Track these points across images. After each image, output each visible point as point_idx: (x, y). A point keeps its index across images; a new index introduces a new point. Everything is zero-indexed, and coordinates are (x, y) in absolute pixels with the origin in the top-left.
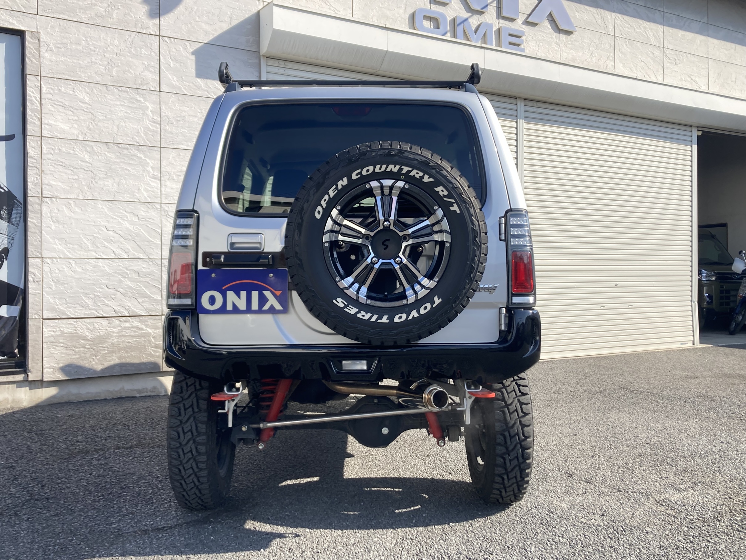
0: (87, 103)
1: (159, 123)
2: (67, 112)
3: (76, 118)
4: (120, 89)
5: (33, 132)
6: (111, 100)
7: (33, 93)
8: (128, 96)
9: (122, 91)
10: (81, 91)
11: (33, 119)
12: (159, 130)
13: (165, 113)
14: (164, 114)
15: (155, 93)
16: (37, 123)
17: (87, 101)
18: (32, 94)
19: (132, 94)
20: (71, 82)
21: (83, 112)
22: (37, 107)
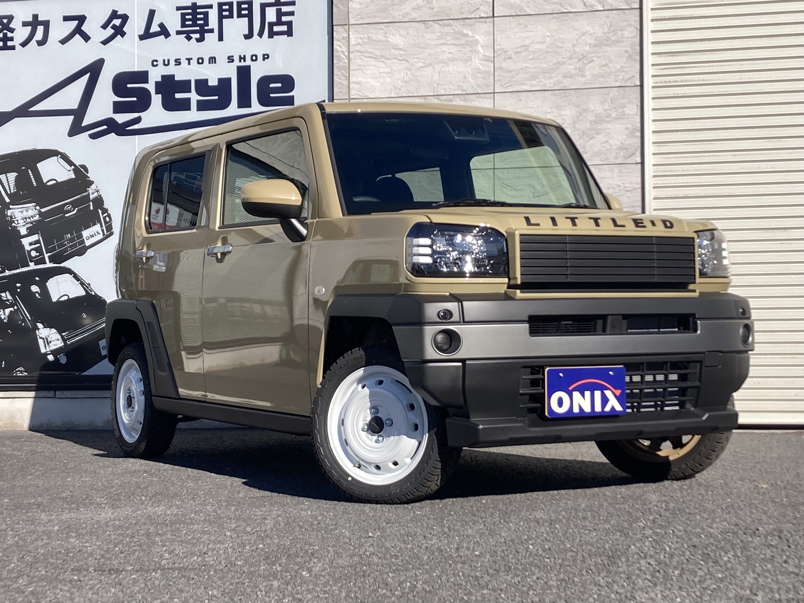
0: (401, 49)
1: (492, 59)
2: (378, 64)
3: (389, 70)
4: (441, 23)
5: (340, 94)
6: (431, 40)
7: (341, 47)
8: (452, 31)
9: (444, 25)
10: (394, 35)
11: (339, 79)
12: (493, 69)
13: (500, 45)
14: (499, 47)
15: (488, 20)
16: (343, 82)
17: (401, 47)
18: (339, 48)
19: (457, 26)
20: (382, 26)
21: (396, 61)
22: (345, 63)
